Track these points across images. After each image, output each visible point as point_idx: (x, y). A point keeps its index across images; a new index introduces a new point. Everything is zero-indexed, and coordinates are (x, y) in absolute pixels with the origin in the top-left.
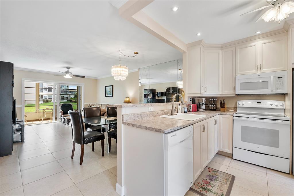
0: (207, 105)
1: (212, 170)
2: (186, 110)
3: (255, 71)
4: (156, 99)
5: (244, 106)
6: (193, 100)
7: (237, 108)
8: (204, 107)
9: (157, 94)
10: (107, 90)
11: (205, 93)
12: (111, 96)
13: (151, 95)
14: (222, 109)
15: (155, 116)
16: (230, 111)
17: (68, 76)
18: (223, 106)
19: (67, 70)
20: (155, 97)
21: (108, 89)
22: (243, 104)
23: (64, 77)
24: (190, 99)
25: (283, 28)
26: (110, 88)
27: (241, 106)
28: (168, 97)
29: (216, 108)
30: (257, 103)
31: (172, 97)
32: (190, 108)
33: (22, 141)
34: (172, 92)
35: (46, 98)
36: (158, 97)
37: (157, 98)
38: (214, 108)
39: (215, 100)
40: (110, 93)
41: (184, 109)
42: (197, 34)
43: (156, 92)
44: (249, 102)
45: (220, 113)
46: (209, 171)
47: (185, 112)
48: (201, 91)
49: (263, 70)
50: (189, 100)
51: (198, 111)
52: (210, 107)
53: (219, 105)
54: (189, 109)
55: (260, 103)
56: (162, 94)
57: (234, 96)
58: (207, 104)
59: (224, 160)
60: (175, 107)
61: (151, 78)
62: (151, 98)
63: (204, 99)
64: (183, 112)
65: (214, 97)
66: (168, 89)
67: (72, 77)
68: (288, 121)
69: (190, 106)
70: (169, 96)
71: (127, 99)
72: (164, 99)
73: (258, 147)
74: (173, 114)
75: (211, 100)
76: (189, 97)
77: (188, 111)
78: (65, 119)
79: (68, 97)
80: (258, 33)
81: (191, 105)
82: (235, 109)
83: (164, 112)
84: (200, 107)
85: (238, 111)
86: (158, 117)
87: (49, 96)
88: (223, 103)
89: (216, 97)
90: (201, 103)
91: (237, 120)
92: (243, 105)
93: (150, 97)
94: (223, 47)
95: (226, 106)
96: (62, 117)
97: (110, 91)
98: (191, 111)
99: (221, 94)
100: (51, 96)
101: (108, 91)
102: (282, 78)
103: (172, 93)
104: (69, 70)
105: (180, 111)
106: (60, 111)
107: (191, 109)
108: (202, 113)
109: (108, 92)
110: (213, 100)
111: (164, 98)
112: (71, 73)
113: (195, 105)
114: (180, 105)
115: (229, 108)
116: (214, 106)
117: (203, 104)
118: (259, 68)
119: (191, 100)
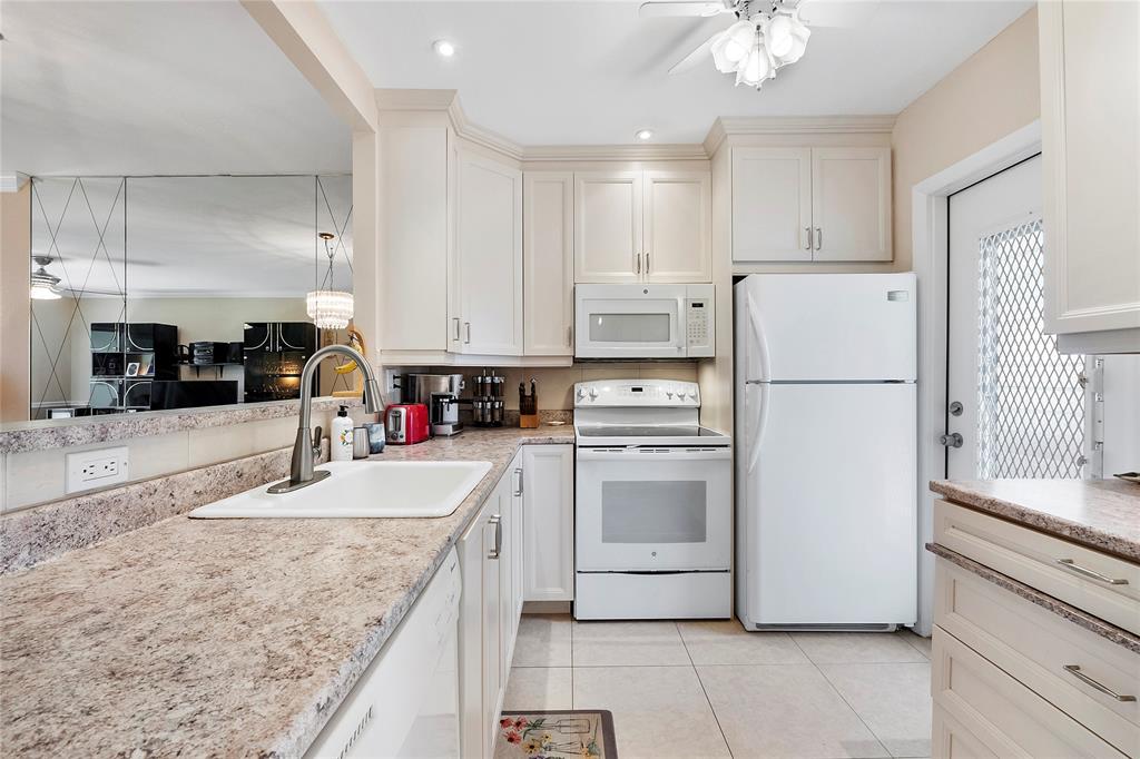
0: (465, 406)
1: (518, 724)
2: (379, 436)
3: (631, 274)
4: (183, 379)
5: (597, 402)
6: (409, 381)
7: (572, 411)
8: (452, 414)
9: (186, 351)
11: (465, 350)
13: (149, 358)
14: (524, 420)
15: (146, 517)
16: (551, 425)
18: (529, 406)
20: (177, 370)
22: (593, 397)
24: (395, 377)
25: (703, 145)
27: (586, 402)
28: (258, 371)
29: (502, 417)
30: (634, 390)
31: (277, 372)
32: (398, 428)
34: (281, 344)
36: (198, 368)
37: (186, 374)
38: (493, 418)
39: (497, 380)
41: (369, 433)
42: (434, 43)
43: (185, 341)
44: (607, 389)
45: (525, 438)
46: (511, 740)
47: (375, 450)
48: (450, 339)
49: (656, 274)
50: (390, 382)
51: (433, 435)
52: (480, 412)
53: (513, 405)
54: (391, 428)
55: (641, 390)
56: (221, 353)
57: (569, 363)
58: (469, 402)
59: (549, 640)
60: (319, 430)
61: (133, 262)
62: (144, 373)
63: (457, 378)
64: (365, 449)
65: (492, 368)
66: (257, 331)
68: (726, 446)
69: (397, 417)
70: (262, 366)
72: (235, 384)
73: (654, 554)
74: (305, 474)
75: (483, 383)
76: (387, 368)
77: (387, 443)
80: (645, 136)
81: (403, 411)
82: (569, 413)
83: (234, 474)
84: (438, 417)
85: (578, 423)
86: (181, 518)
88: (528, 393)
89: (499, 371)
90: (445, 397)
91: (588, 461)
92: (593, 400)
93: (142, 369)
94: (532, 160)
95: (541, 406)
98: (403, 440)
99: (524, 357)
102: (701, 305)
103: (279, 348)
105: (342, 451)
107: (403, 431)
108: (448, 443)
110: (488, 380)
111: (236, 375)
113: (417, 404)
114: (342, 413)
115: (547, 413)
116: (493, 406)
117: (451, 402)
118: (642, 264)
119: (398, 382)
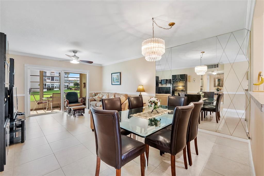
10: (113, 78)
12: (119, 83)
17: (75, 62)
19: (73, 54)
21: (115, 76)
23: (71, 62)
26: (118, 76)
33: (23, 141)
34: (180, 79)
35: (49, 87)
40: (118, 81)
67: (78, 63)
70: (175, 84)
71: (141, 87)
72: (170, 87)
78: (70, 109)
79: (68, 86)
87: (52, 85)
96: (67, 106)
97: (117, 79)
100: (54, 85)
101: (115, 78)
104: (76, 54)
106: (65, 100)
109: (115, 80)
112: (78, 58)
